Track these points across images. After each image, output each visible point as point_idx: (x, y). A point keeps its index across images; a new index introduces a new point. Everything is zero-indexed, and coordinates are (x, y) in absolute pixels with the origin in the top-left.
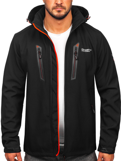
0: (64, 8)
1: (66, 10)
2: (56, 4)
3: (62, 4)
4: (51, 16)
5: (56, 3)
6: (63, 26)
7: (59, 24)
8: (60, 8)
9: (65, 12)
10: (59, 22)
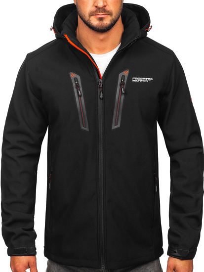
0: (109, 13)
1: (113, 17)
2: (96, 7)
3: (105, 6)
4: (87, 27)
5: (96, 5)
6: (108, 43)
7: (102, 40)
8: (102, 14)
9: (111, 21)
10: (102, 36)
